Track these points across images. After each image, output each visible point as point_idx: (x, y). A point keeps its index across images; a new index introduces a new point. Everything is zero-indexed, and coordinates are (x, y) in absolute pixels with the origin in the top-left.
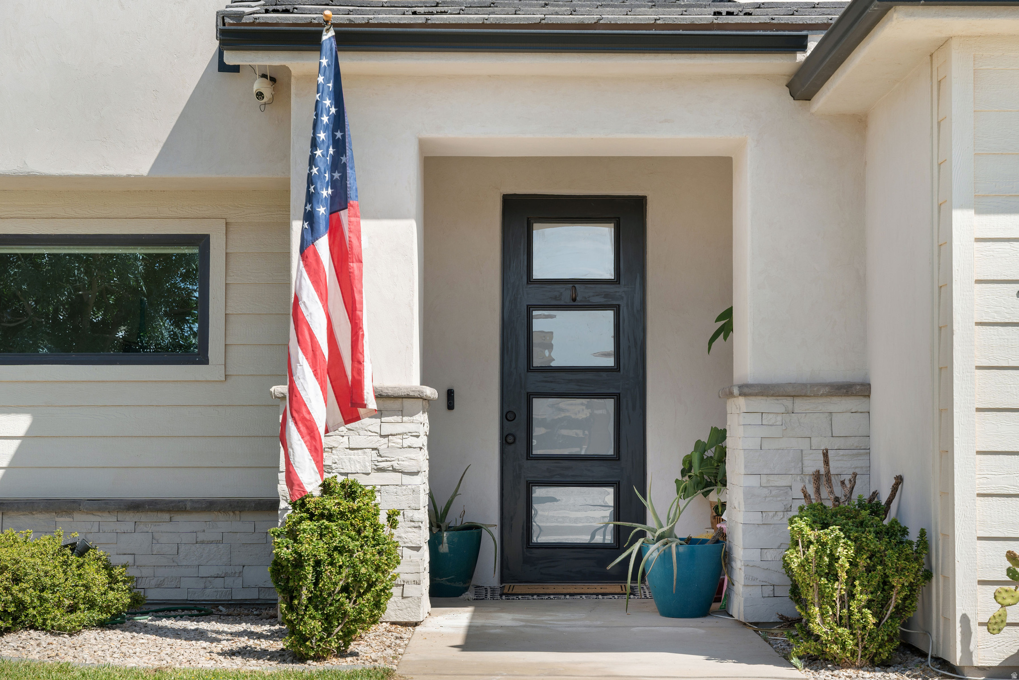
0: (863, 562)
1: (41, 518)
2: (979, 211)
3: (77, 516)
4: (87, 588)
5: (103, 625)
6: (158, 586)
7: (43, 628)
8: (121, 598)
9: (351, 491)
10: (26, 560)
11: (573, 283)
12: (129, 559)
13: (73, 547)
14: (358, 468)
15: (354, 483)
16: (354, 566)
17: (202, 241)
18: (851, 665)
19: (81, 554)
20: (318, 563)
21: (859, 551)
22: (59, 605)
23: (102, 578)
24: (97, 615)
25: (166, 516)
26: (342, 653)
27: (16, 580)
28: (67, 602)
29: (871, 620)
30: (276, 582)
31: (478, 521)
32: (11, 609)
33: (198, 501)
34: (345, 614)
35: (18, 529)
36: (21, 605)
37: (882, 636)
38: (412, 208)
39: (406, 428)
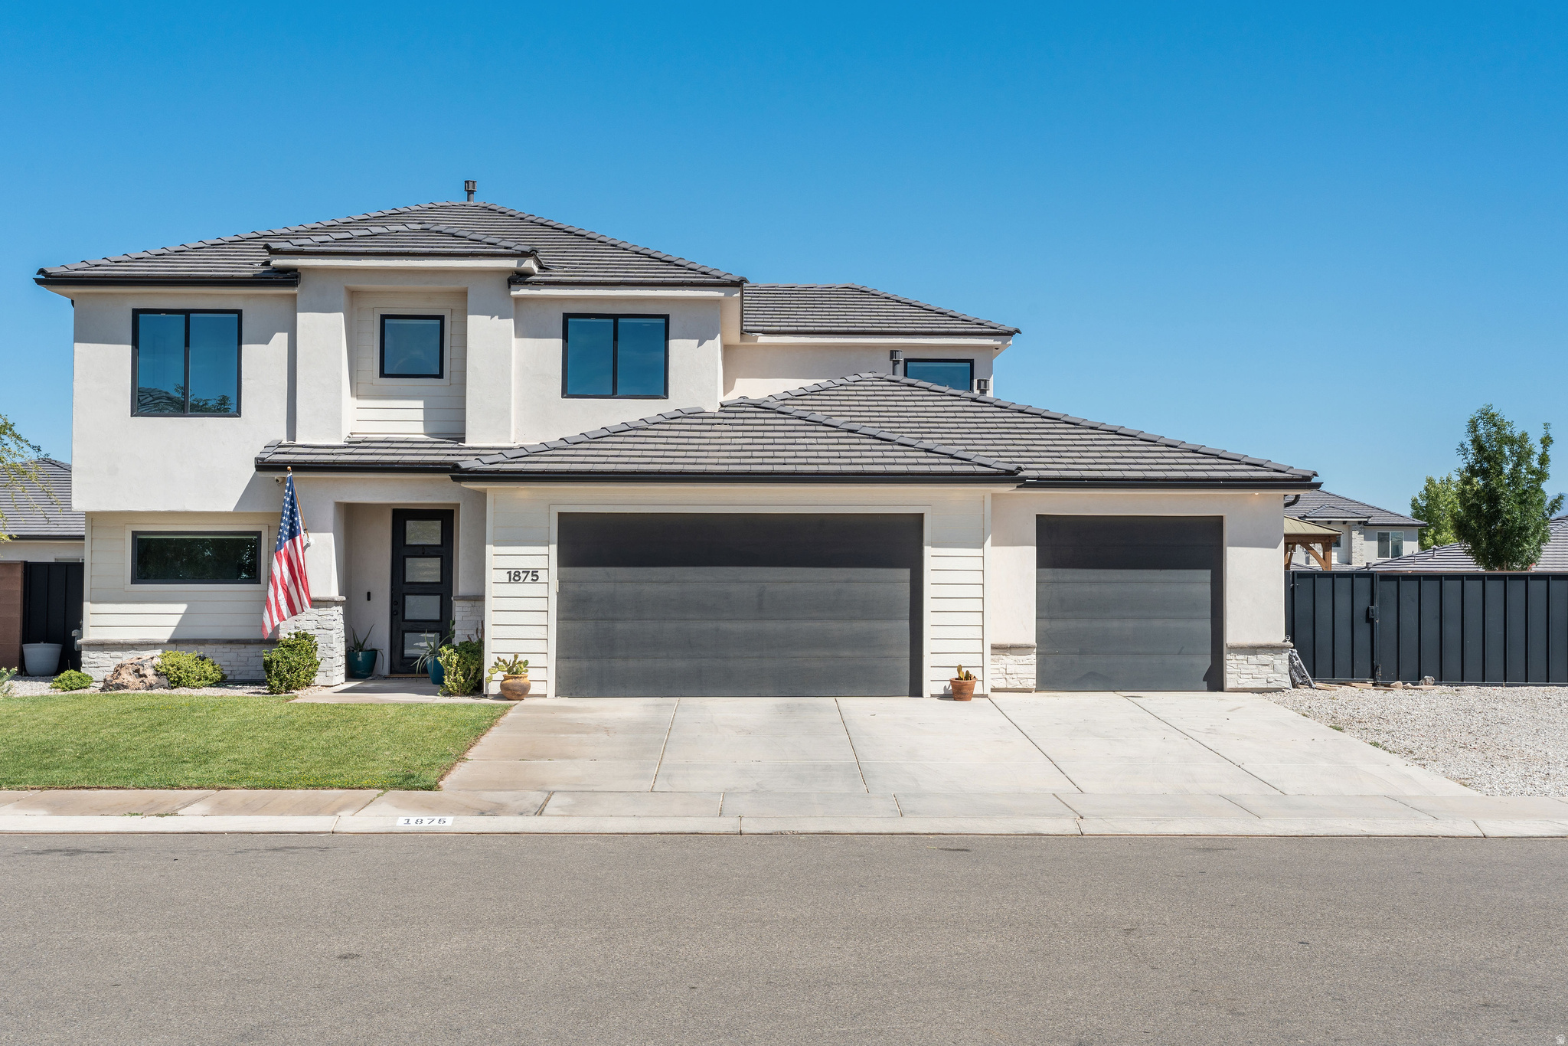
0: (462, 661)
1: (192, 646)
2: (494, 546)
3: (207, 646)
4: (205, 672)
5: (211, 686)
6: (240, 674)
7: (188, 686)
8: (217, 676)
9: (305, 636)
10: (182, 662)
11: (423, 546)
12: (228, 663)
13: (200, 657)
14: (310, 628)
15: (307, 633)
16: (290, 663)
17: (259, 534)
18: (458, 695)
19: (203, 660)
20: (278, 662)
21: (460, 657)
22: (194, 678)
23: (211, 668)
24: (208, 682)
25: (243, 646)
26: (286, 693)
27: (178, 669)
28: (197, 677)
29: (462, 680)
30: (265, 669)
31: (376, 648)
32: (176, 680)
33: (257, 640)
34: (287, 679)
35: (180, 651)
36: (180, 678)
37: (466, 685)
38: (332, 528)
39: (330, 612)
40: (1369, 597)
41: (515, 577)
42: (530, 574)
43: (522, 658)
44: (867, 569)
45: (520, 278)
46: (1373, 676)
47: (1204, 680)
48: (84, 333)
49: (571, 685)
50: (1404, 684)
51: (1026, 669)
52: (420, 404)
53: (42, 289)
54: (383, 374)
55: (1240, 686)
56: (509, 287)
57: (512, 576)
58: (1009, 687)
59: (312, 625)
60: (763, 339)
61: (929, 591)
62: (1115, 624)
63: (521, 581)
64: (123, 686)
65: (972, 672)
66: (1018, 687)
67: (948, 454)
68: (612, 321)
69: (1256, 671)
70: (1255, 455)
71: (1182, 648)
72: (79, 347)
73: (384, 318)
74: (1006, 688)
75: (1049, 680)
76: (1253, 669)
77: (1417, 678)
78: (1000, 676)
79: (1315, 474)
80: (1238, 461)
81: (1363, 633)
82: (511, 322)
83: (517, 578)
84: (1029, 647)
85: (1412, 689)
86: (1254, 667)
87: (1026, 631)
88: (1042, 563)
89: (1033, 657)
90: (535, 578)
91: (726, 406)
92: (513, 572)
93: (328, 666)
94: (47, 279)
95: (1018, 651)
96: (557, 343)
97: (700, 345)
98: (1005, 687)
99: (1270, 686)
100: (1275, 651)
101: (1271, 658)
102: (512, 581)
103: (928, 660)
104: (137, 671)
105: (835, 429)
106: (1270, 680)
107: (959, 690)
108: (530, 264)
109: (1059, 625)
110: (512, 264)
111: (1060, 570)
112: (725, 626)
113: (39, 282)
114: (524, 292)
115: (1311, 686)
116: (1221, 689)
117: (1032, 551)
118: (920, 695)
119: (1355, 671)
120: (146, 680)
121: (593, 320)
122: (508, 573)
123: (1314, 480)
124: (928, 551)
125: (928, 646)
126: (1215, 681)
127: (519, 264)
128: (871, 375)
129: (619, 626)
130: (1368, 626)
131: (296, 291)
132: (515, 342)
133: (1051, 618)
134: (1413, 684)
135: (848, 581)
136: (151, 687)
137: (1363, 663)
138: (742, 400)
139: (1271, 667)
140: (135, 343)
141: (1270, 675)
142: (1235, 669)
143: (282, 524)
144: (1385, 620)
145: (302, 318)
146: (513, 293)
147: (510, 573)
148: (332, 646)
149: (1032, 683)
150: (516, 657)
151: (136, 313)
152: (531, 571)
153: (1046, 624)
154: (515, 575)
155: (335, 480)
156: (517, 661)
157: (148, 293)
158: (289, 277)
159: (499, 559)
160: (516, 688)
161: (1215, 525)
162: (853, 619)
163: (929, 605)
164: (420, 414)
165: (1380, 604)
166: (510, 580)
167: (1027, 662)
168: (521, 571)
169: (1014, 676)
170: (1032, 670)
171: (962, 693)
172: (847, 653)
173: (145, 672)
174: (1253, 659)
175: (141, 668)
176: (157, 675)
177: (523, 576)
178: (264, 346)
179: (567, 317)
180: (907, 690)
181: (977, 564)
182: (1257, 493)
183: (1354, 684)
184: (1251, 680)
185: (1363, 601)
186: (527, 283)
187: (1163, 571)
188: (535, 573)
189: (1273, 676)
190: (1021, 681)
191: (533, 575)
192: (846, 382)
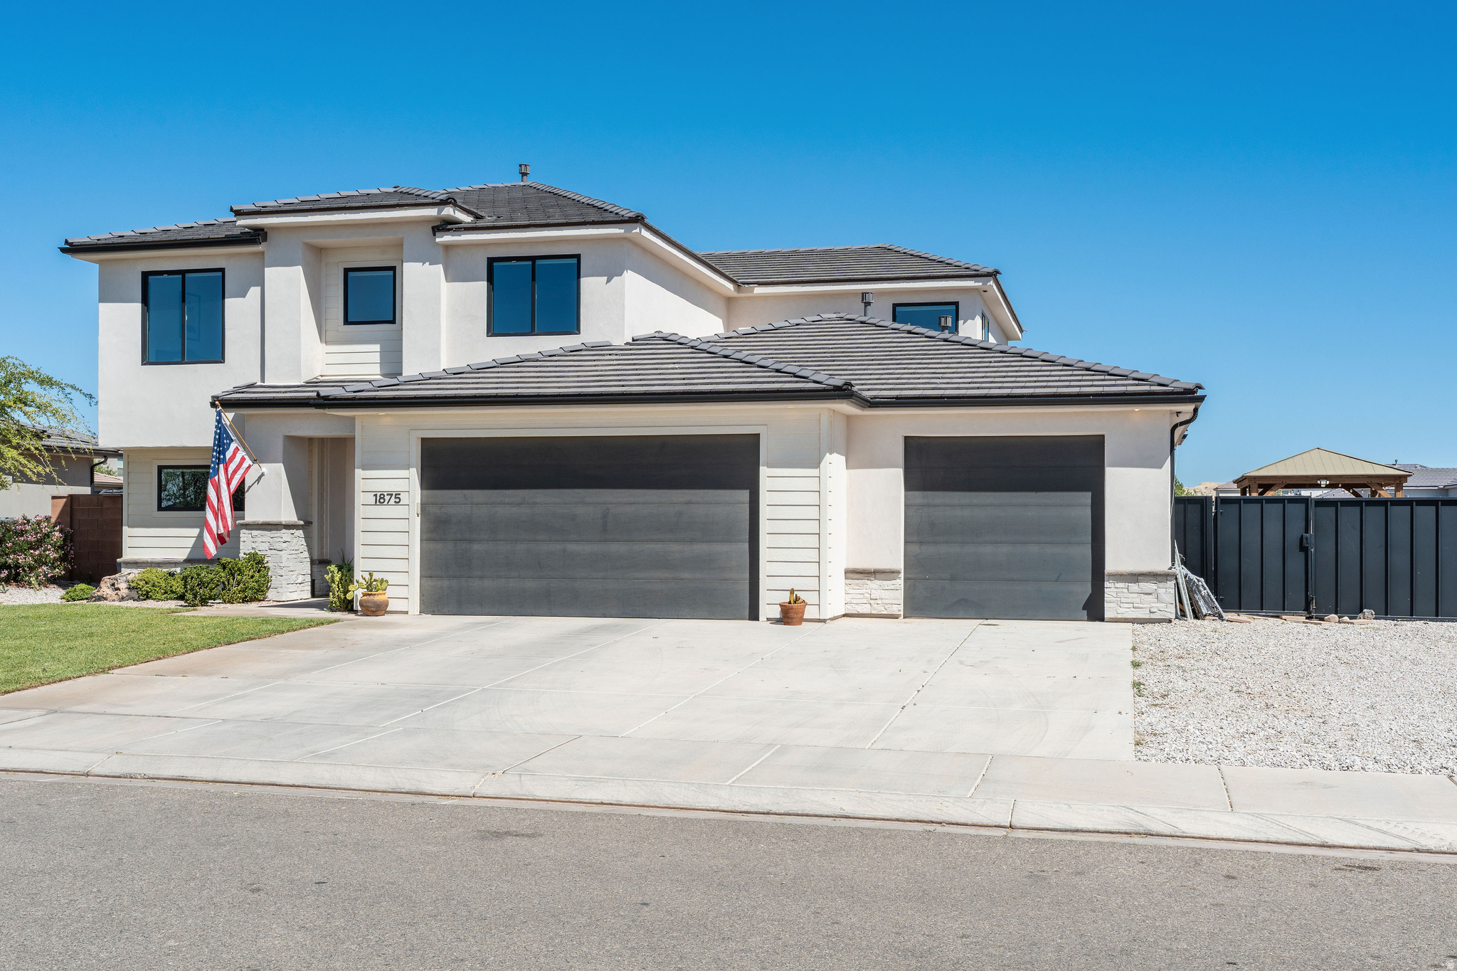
0: (343, 578)
2: (362, 469)
4: (171, 587)
5: (175, 599)
7: (154, 599)
9: (255, 556)
10: (152, 578)
13: (170, 574)
18: (339, 611)
19: (172, 576)
21: (342, 575)
22: (160, 592)
27: (146, 584)
28: (162, 592)
29: (343, 596)
32: (145, 593)
36: (148, 591)
37: (346, 602)
38: (281, 459)
39: (279, 535)
40: (1303, 524)
41: (380, 499)
42: (394, 496)
43: (376, 576)
44: (706, 491)
45: (445, 225)
46: (1307, 609)
47: (1083, 609)
48: (107, 295)
49: (434, 603)
50: (1340, 617)
51: (892, 594)
52: (377, 347)
53: (68, 256)
54: (346, 322)
55: (1119, 616)
56: (434, 235)
57: (378, 498)
58: (874, 612)
59: (266, 546)
60: (759, 290)
61: (765, 512)
62: (987, 549)
63: (386, 503)
64: (103, 598)
65: (802, 595)
66: (882, 613)
67: (792, 373)
68: (530, 263)
69: (1138, 600)
70: (1144, 372)
71: (1060, 575)
72: (103, 307)
73: (347, 271)
74: (871, 614)
75: (918, 605)
76: (1135, 598)
77: (1355, 611)
78: (865, 601)
79: (1200, 387)
80: (1125, 377)
81: (1296, 563)
82: (440, 268)
83: (382, 500)
84: (893, 572)
85: (1348, 623)
86: (1136, 595)
87: (893, 555)
88: (910, 485)
89: (900, 582)
90: (397, 500)
91: (637, 340)
92: (379, 494)
93: (278, 583)
94: (72, 249)
95: (883, 575)
96: (483, 286)
97: (608, 281)
98: (869, 612)
99: (1153, 616)
100: (1159, 578)
101: (1154, 587)
102: (378, 503)
103: (764, 583)
104: (113, 585)
105: (712, 355)
106: (1153, 610)
107: (790, 615)
108: (449, 212)
109: (929, 550)
110: (432, 212)
111: (930, 493)
112: (572, 547)
113: (63, 250)
114: (447, 238)
115: (1221, 617)
116: (1102, 619)
117: (899, 473)
118: (757, 619)
119: (1286, 603)
120: (119, 593)
121: (514, 263)
122: (374, 495)
123: (1200, 393)
124: (764, 471)
125: (765, 568)
126: (1094, 610)
127: (439, 212)
128: (835, 316)
129: (476, 547)
130: (1302, 555)
131: (260, 248)
132: (445, 286)
133: (921, 543)
134: (1351, 618)
135: (689, 503)
136: (122, 599)
137: (1296, 592)
138: (657, 335)
139: (1154, 596)
140: (145, 301)
141: (1153, 605)
142: (1116, 598)
143: (215, 454)
144: (1322, 550)
145: (270, 272)
146: (438, 240)
147: (376, 495)
148: (281, 565)
149: (899, 609)
150: (371, 575)
151: (146, 276)
152: (394, 494)
153: (915, 548)
154: (381, 498)
155: (284, 415)
156: (373, 580)
157: (150, 258)
158: (256, 236)
159: (366, 482)
160: (369, 604)
161: (1095, 446)
162: (692, 541)
163: (765, 527)
164: (377, 358)
165: (1315, 531)
166: (376, 502)
167: (892, 587)
168: (385, 494)
169: (879, 602)
170: (900, 596)
171: (788, 618)
172: (686, 575)
173: (119, 586)
174: (1134, 587)
175: (116, 582)
176: (129, 589)
177: (387, 498)
178: (242, 299)
179: (491, 261)
180: (747, 613)
181: (812, 484)
182: (1137, 409)
183: (1284, 617)
184: (1132, 609)
185: (1295, 530)
186: (449, 230)
187: (1038, 493)
188: (397, 496)
189: (1156, 606)
190: (886, 607)
191: (396, 498)
192: (803, 321)
